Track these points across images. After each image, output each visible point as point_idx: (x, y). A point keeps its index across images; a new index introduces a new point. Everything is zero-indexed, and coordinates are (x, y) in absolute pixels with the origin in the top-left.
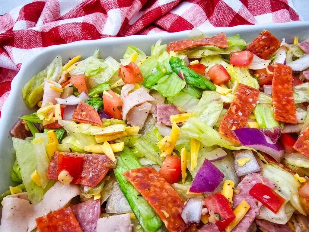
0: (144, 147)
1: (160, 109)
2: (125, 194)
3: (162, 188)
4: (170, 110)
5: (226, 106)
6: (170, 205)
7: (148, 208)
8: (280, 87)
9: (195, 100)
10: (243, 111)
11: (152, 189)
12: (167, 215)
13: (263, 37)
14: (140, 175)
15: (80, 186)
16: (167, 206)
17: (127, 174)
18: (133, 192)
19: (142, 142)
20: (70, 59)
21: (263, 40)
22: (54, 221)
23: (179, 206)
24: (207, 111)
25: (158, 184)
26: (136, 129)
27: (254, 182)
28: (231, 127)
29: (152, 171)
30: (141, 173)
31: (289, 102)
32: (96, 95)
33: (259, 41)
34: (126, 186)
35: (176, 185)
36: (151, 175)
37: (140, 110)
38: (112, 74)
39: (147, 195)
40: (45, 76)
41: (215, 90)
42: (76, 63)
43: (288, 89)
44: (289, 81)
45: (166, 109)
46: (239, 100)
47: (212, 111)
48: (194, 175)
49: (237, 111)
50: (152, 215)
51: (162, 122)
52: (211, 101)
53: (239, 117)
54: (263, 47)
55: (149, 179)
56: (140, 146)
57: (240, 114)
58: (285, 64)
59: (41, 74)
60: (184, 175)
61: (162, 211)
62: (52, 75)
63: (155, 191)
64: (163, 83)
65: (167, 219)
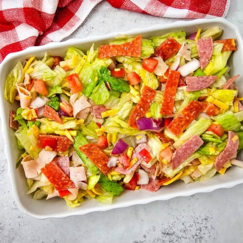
0: (87, 131)
2: (80, 157)
3: (98, 154)
4: (101, 109)
6: (102, 161)
7: (92, 163)
8: (169, 88)
9: (117, 100)
10: (144, 108)
11: (93, 154)
12: (101, 166)
13: (169, 42)
14: (86, 148)
15: (58, 152)
18: (84, 156)
19: (87, 129)
20: (27, 60)
21: (169, 44)
22: (49, 169)
23: (106, 161)
24: (122, 109)
25: (96, 152)
26: (82, 121)
27: (143, 148)
28: (136, 118)
29: (93, 145)
31: (171, 100)
32: (54, 96)
33: (166, 45)
34: (81, 153)
35: (105, 151)
36: (92, 147)
37: (83, 112)
39: (90, 158)
40: (13, 77)
41: (129, 92)
43: (174, 90)
44: (176, 84)
45: (99, 109)
46: (142, 101)
47: (126, 109)
48: (114, 145)
49: (140, 108)
50: (94, 166)
51: (97, 117)
52: (126, 102)
53: (141, 111)
54: (168, 49)
55: (91, 150)
56: (85, 131)
57: (142, 109)
58: (177, 70)
59: (10, 76)
60: (109, 144)
61: (98, 164)
62: (18, 76)
63: (95, 156)
64: (96, 92)
65: (101, 167)
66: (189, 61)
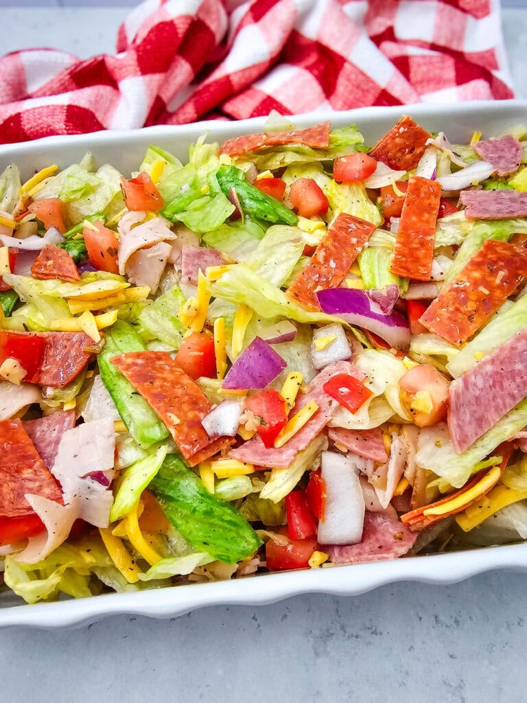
0: (155, 321)
1: (188, 255)
2: (111, 392)
3: (175, 383)
4: (206, 257)
5: (309, 251)
6: (185, 407)
7: (147, 411)
8: (414, 219)
10: (338, 259)
11: (157, 383)
12: (177, 421)
13: (402, 130)
14: (140, 361)
15: (40, 388)
16: (180, 409)
17: (117, 361)
18: (125, 389)
19: (153, 312)
20: (36, 172)
21: (401, 136)
23: (201, 410)
24: (272, 260)
25: (171, 377)
26: (143, 291)
27: (336, 374)
28: (315, 287)
29: (163, 357)
30: (143, 358)
31: (423, 244)
32: (79, 236)
33: (393, 138)
34: (116, 380)
35: (204, 380)
36: (159, 363)
37: (150, 255)
38: (110, 197)
39: (147, 391)
41: (295, 225)
42: (45, 181)
43: (428, 222)
44: (433, 209)
45: (199, 255)
46: (331, 240)
47: (283, 258)
49: (326, 260)
50: (152, 420)
51: (190, 279)
52: (283, 243)
53: (330, 269)
54: (401, 150)
55: (154, 369)
56: (149, 319)
57: (332, 264)
58: (434, 178)
60: (221, 365)
61: (169, 414)
62: (0, 201)
63: (162, 386)
64: (195, 210)
65: (177, 427)
66: (463, 168)
